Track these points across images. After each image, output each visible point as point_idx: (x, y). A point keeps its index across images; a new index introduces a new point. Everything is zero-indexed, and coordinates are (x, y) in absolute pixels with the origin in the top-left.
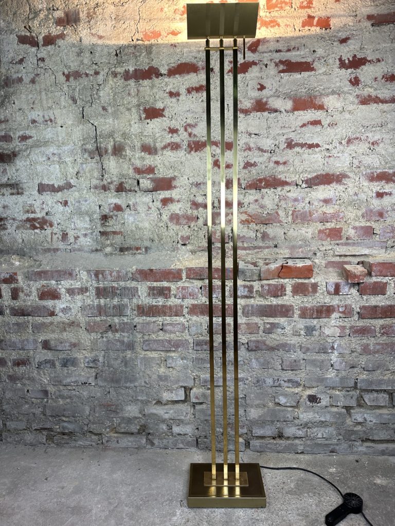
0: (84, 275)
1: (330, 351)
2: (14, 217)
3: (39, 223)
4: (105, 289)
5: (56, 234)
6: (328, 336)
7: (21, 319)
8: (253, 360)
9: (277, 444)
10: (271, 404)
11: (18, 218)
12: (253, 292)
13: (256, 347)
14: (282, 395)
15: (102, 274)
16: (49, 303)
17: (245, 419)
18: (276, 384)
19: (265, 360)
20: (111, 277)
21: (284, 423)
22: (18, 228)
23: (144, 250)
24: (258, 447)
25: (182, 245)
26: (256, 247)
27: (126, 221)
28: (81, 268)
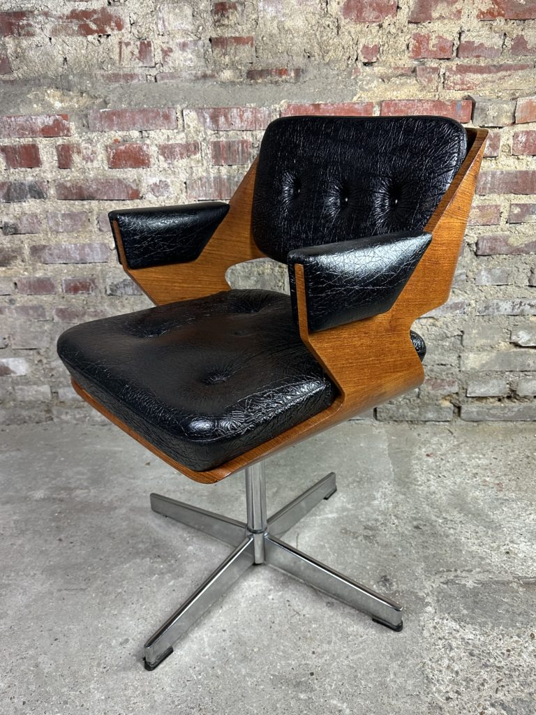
0: (191, 117)
2: (46, 9)
3: (95, 22)
4: (229, 145)
5: (128, 44)
7: (77, 206)
8: (483, 273)
9: (505, 407)
10: (503, 345)
11: (54, 13)
12: (498, 148)
13: (491, 249)
14: (524, 328)
15: (226, 117)
16: (129, 174)
17: (458, 369)
18: (516, 311)
19: (503, 271)
20: (242, 122)
21: (522, 374)
22: (55, 32)
23: (293, 74)
24: (475, 413)
25: (365, 64)
26: (501, 66)
27: (261, 15)
28: (185, 105)
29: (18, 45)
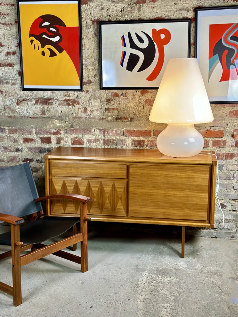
0: (97, 132)
1: (232, 179)
2: (57, 98)
3: (71, 102)
4: (108, 140)
5: (80, 109)
6: (231, 170)
11: (60, 99)
15: (107, 132)
20: (112, 133)
22: (59, 104)
23: (129, 119)
27: (120, 102)
28: (95, 128)
29: (48, 107)
